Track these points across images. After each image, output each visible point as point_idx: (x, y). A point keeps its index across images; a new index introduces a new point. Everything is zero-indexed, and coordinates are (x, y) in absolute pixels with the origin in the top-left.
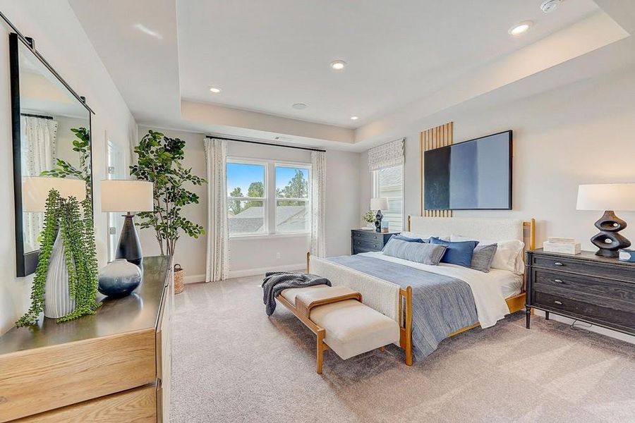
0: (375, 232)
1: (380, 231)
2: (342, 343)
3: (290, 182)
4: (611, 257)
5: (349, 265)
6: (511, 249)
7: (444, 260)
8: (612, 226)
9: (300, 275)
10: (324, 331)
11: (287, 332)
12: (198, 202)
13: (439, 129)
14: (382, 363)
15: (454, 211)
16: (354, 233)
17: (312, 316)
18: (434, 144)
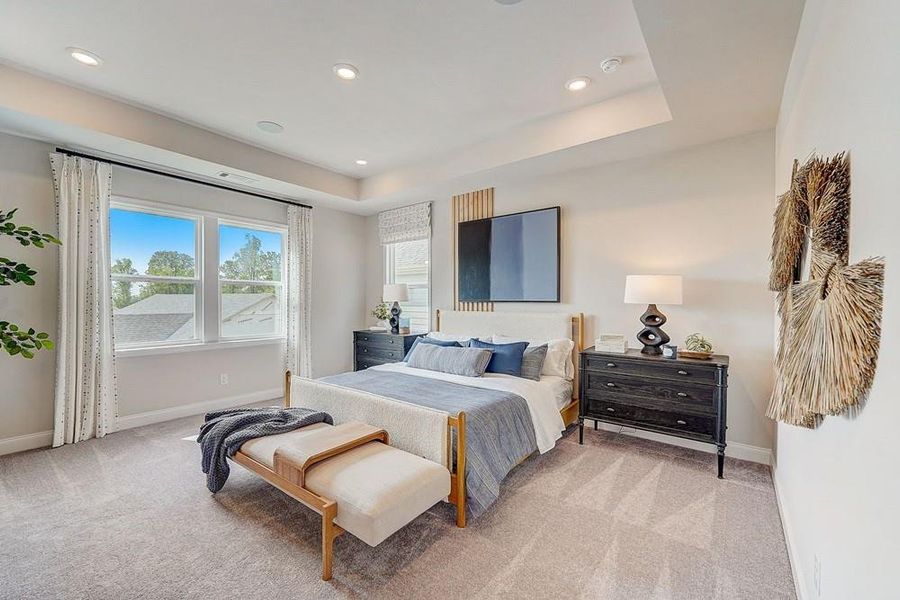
0: (389, 333)
1: (398, 332)
2: (370, 520)
3: (237, 255)
4: (654, 355)
5: (359, 386)
6: (562, 351)
7: (490, 369)
8: (654, 320)
9: (276, 412)
10: (335, 505)
11: (255, 518)
12: (32, 283)
13: (477, 195)
14: (425, 533)
15: (495, 304)
16: (358, 336)
17: (309, 483)
18: (470, 215)
